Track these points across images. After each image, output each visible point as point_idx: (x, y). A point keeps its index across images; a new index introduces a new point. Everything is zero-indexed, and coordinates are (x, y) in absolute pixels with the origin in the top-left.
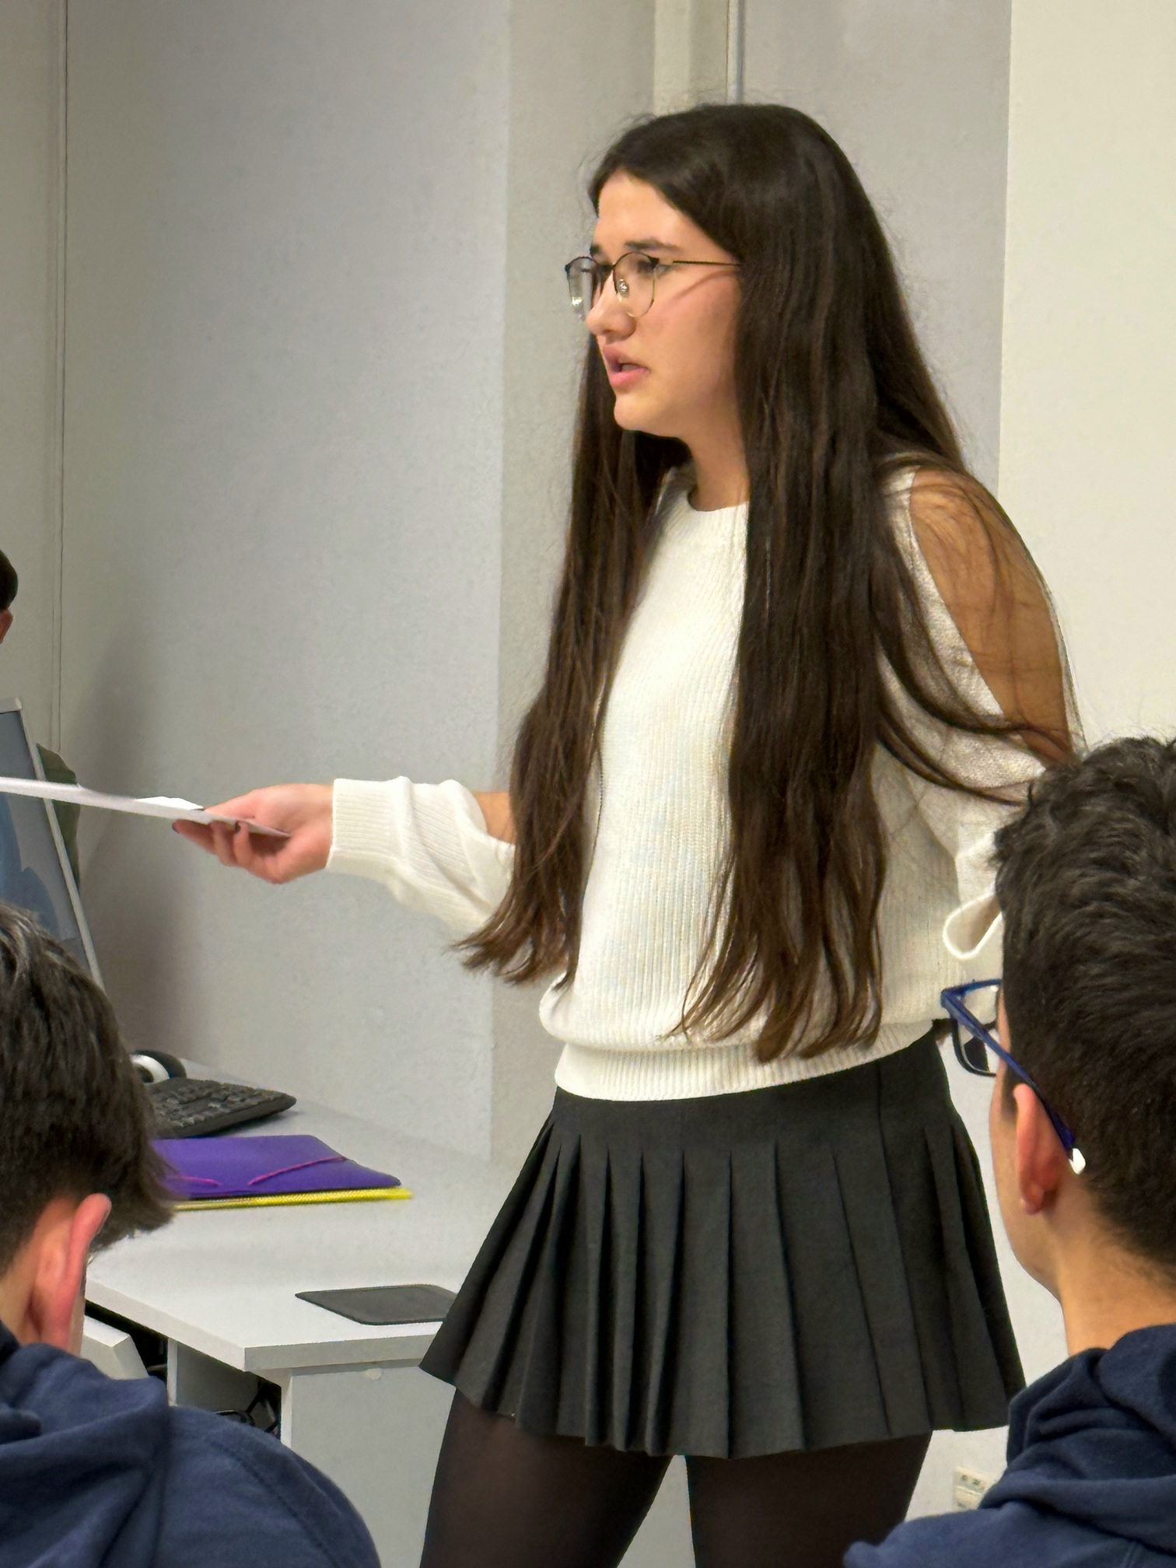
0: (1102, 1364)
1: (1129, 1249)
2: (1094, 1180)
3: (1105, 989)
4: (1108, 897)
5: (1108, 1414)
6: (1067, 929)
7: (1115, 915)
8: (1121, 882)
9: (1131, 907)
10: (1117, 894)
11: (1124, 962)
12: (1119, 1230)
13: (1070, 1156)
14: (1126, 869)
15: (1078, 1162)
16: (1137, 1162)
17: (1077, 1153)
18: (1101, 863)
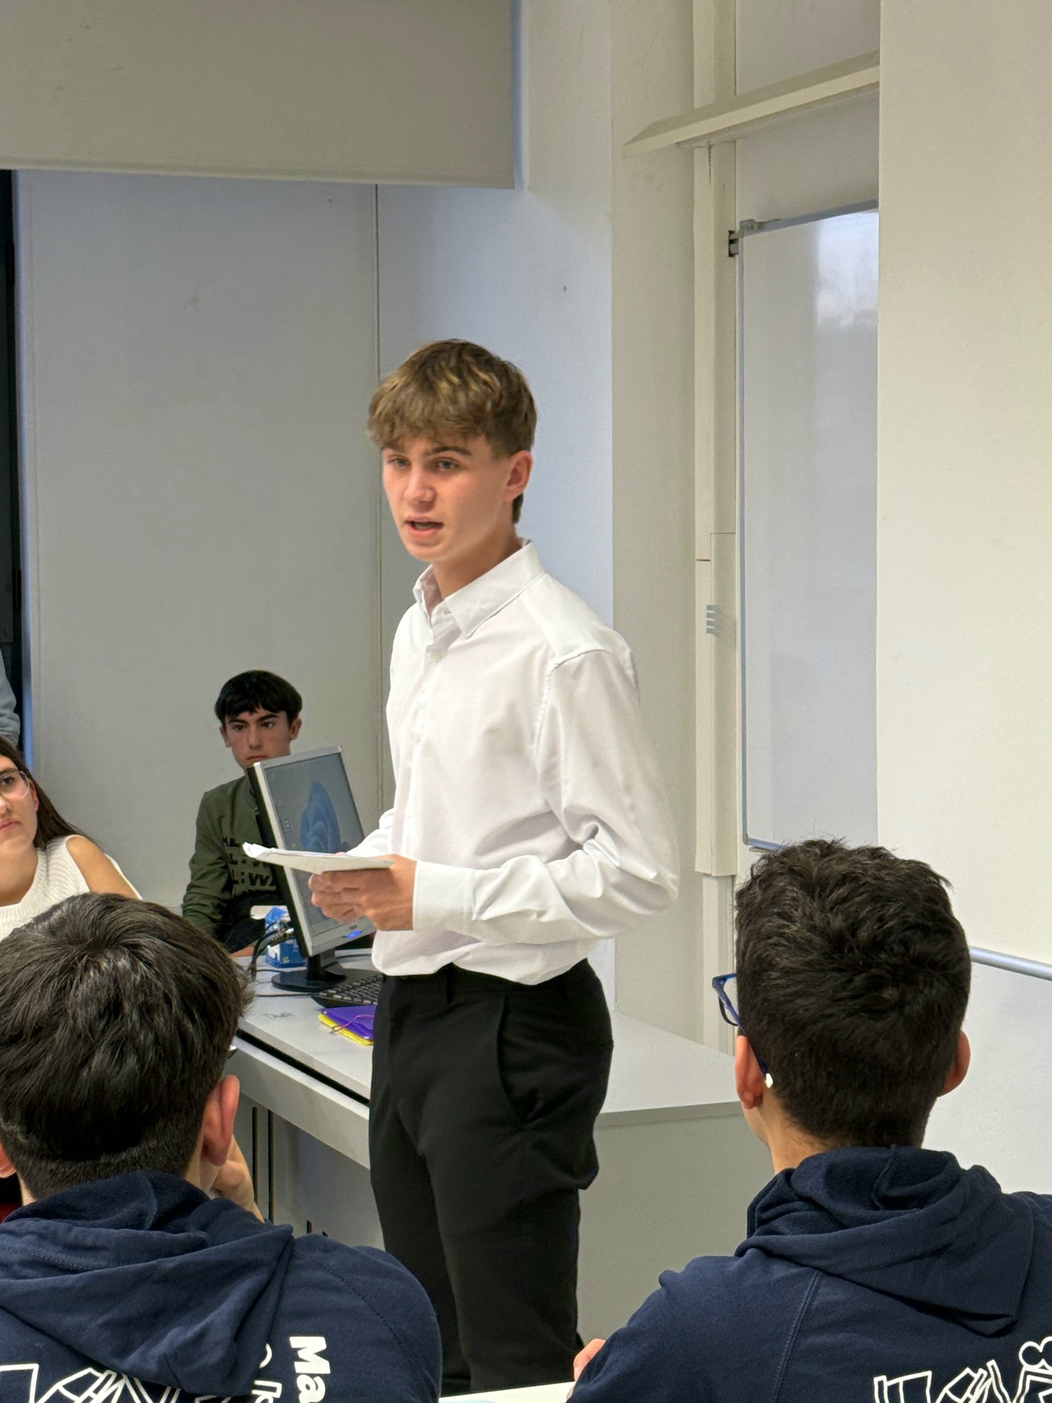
0: (793, 1177)
1: (800, 1130)
2: (778, 1092)
3: (778, 986)
4: (781, 935)
5: (797, 1204)
6: (759, 952)
7: (784, 945)
8: (787, 927)
9: (791, 940)
10: (785, 933)
11: (787, 972)
12: (794, 1120)
13: (765, 1078)
14: (790, 919)
15: (769, 1081)
16: (799, 1084)
17: (768, 1076)
18: (780, 915)
